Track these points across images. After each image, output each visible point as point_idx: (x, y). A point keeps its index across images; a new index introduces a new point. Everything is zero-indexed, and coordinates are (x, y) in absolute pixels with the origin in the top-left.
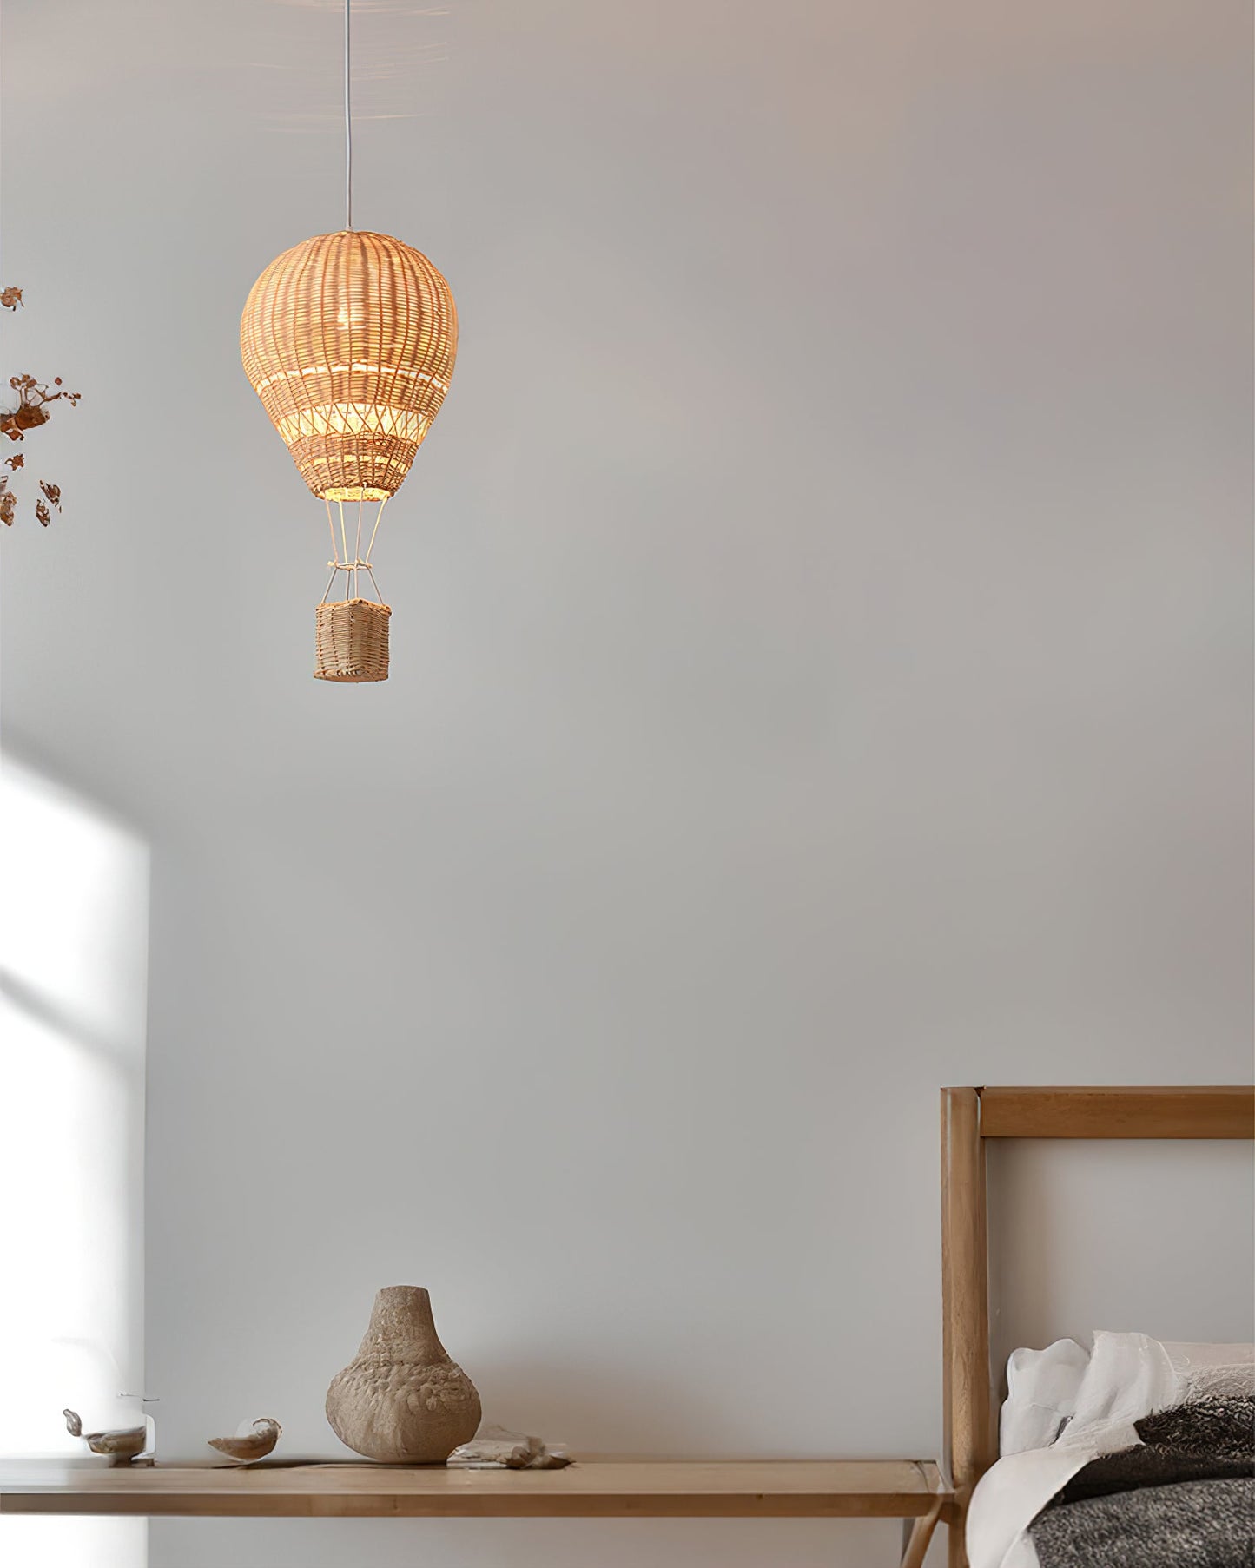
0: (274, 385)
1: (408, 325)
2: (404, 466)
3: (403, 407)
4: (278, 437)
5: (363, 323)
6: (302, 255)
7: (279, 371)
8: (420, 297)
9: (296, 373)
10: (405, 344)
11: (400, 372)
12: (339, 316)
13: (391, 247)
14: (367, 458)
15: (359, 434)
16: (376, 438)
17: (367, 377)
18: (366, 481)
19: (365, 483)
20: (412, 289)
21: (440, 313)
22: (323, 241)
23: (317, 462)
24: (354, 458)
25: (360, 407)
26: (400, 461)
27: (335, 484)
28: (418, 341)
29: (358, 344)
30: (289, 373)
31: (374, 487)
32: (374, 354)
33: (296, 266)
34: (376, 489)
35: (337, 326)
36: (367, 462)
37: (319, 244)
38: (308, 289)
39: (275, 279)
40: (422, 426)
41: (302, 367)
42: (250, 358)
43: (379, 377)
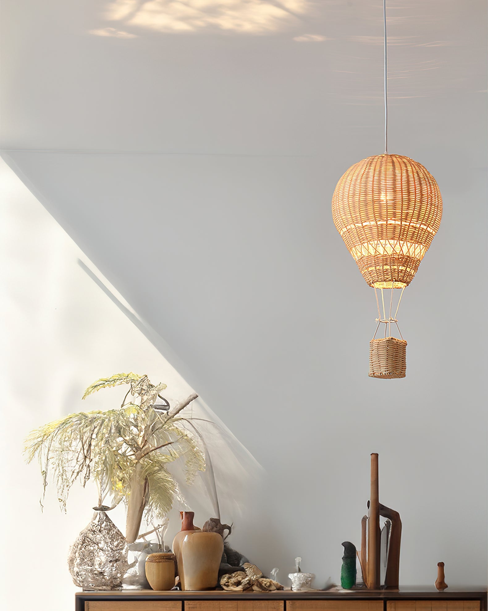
0: (349, 231)
1: (415, 201)
2: (413, 271)
3: (413, 242)
4: (351, 257)
5: (393, 200)
6: (363, 165)
7: (351, 224)
8: (421, 187)
9: (360, 225)
10: (414, 210)
11: (411, 224)
12: (381, 197)
13: (406, 162)
14: (395, 267)
15: (391, 255)
16: (400, 257)
17: (395, 226)
18: (394, 278)
19: (394, 280)
20: (417, 182)
21: (431, 195)
22: (374, 159)
23: (370, 269)
24: (388, 267)
25: (392, 242)
26: (411, 269)
27: (379, 280)
28: (420, 209)
29: (391, 211)
30: (356, 225)
31: (399, 281)
32: (398, 215)
33: (360, 172)
34: (400, 282)
35: (380, 201)
36: (395, 269)
37: (371, 160)
38: (366, 182)
39: (349, 178)
40: (423, 251)
41: (363, 222)
42: (337, 217)
43: (401, 226)
